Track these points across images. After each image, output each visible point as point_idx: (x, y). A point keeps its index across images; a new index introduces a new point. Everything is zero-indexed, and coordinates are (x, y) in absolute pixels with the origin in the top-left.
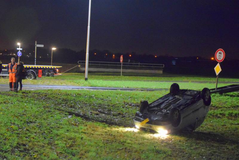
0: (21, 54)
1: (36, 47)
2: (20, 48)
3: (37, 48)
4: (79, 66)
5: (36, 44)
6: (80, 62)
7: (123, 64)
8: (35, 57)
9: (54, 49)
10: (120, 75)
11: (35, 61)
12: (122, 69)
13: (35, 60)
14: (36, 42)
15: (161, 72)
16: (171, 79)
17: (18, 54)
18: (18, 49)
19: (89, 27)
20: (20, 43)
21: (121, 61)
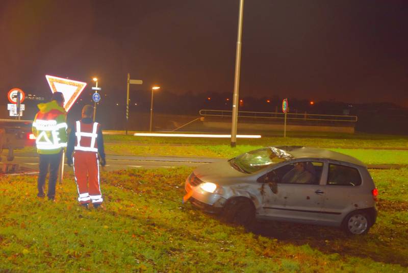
0: (98, 98)
1: (128, 84)
2: (98, 87)
3: (131, 85)
4: (202, 119)
5: (128, 79)
6: (203, 113)
7: (288, 116)
8: (128, 103)
9: (156, 88)
10: (283, 136)
11: (127, 111)
12: (285, 125)
13: (128, 107)
14: (129, 75)
15: (352, 130)
16: (381, 143)
17: (95, 98)
18: (93, 88)
19: (239, 43)
20: (97, 78)
21: (284, 109)
